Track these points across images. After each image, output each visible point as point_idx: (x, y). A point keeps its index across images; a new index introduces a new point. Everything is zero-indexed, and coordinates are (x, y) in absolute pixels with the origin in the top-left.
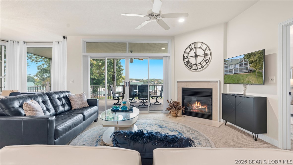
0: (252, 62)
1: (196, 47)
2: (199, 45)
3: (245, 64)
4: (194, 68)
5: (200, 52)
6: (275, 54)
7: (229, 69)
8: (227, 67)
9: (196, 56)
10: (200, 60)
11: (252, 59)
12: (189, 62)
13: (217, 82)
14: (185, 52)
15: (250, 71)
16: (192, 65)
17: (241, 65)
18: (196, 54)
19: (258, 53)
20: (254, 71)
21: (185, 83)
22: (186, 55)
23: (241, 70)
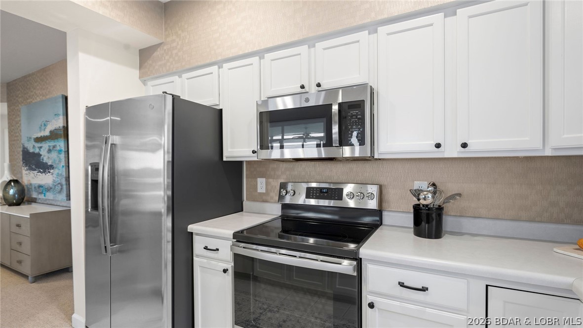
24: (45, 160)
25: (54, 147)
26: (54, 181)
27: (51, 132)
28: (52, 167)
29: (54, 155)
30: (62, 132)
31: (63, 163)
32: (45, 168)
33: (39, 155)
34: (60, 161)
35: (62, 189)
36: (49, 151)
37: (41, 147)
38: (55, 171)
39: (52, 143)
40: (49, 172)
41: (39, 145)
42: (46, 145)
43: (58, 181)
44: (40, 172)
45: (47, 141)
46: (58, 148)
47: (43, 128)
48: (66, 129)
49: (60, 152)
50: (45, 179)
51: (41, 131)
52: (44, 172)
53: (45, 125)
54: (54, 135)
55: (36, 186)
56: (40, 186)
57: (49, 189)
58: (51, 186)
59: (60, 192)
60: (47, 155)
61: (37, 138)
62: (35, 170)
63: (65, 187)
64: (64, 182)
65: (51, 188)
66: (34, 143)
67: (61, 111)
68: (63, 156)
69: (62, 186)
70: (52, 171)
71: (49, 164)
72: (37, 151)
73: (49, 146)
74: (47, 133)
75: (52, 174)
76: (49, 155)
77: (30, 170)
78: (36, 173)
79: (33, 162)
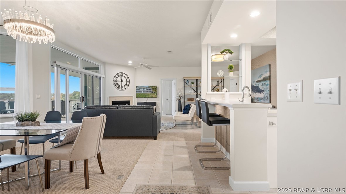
0: (153, 89)
1: (122, 76)
2: (124, 75)
3: (149, 89)
4: (120, 88)
5: (124, 79)
6: (159, 88)
7: (139, 90)
8: (138, 89)
9: (122, 81)
10: (124, 83)
11: (153, 88)
12: (117, 84)
13: (132, 97)
14: (114, 77)
15: (152, 92)
16: (119, 86)
17: (147, 89)
18: (122, 79)
19: (155, 86)
20: (154, 93)
21: (115, 98)
22: (115, 79)
23: (148, 92)
24: (261, 88)
25: (265, 83)
26: (264, 96)
27: (263, 78)
28: (263, 91)
29: (265, 86)
30: (268, 78)
31: (268, 89)
32: (261, 91)
33: (258, 87)
34: (267, 88)
35: (267, 99)
36: (263, 85)
38: (265, 92)
39: (264, 82)
41: (258, 83)
42: (261, 83)
43: (266, 95)
44: (258, 93)
46: (266, 84)
47: (260, 77)
48: (270, 76)
49: (267, 85)
50: (261, 95)
51: (259, 78)
52: (260, 93)
53: (261, 76)
54: (265, 79)
55: (257, 98)
56: (258, 98)
57: (262, 99)
58: (263, 98)
59: (267, 100)
60: (261, 87)
61: (257, 81)
63: (269, 98)
64: (269, 96)
65: (263, 99)
66: (256, 83)
67: (268, 70)
68: (268, 87)
69: (268, 97)
70: (263, 92)
71: (262, 90)
72: (257, 85)
74: (262, 79)
75: (264, 93)
76: (262, 87)
77: (254, 92)
78: (256, 93)
79: (255, 89)
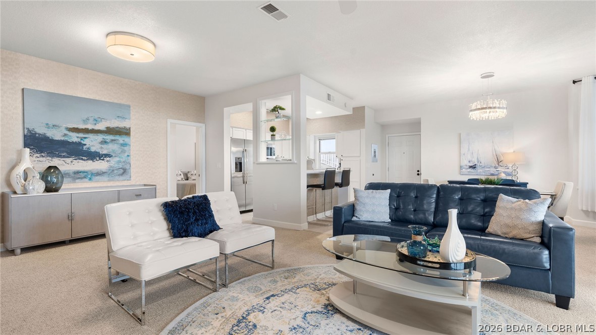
36: (104, 142)
37: (85, 138)
40: (103, 160)
41: (81, 135)
44: (82, 159)
45: (98, 134)
56: (78, 172)
58: (104, 171)
62: (69, 157)
66: (67, 132)
70: (108, 159)
73: (103, 138)
74: (101, 126)
75: (108, 161)
76: (103, 146)
77: (52, 157)
78: (68, 160)
79: (62, 149)
